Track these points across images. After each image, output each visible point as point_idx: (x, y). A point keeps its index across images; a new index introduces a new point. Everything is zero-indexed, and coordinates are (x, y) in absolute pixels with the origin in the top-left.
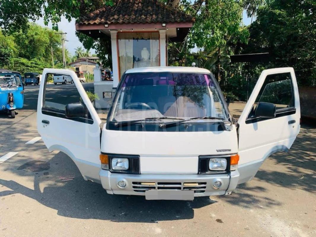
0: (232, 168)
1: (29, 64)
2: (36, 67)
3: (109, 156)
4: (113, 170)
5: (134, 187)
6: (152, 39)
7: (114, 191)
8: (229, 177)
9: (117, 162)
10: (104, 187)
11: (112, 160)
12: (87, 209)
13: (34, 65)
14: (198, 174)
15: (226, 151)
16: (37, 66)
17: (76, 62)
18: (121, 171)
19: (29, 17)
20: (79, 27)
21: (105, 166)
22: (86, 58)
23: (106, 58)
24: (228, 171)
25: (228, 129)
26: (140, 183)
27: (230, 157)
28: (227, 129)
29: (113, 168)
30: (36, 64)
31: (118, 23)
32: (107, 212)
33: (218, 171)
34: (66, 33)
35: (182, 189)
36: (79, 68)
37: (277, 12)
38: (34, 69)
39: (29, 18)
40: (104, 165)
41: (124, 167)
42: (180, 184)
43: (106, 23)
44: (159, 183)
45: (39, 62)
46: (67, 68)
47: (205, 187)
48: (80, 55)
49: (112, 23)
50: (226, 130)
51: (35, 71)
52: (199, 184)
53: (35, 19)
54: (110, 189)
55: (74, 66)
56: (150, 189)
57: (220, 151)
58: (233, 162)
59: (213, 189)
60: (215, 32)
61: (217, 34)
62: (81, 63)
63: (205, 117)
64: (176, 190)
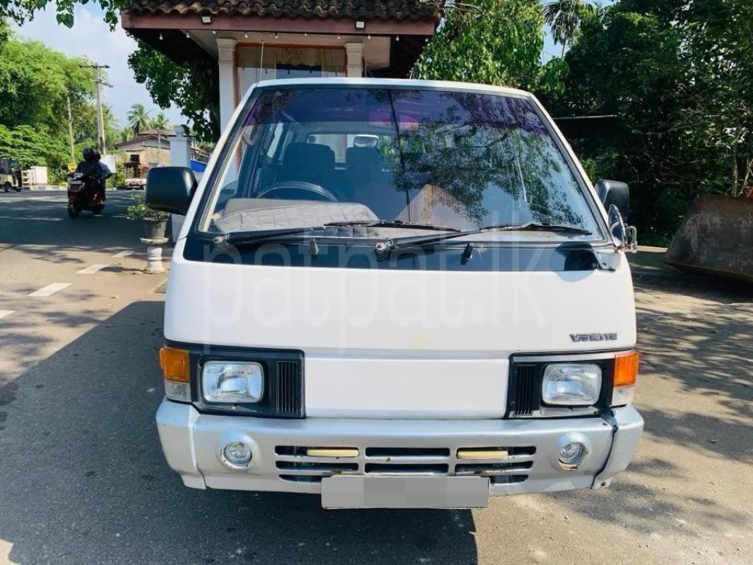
0: (617, 398)
1: (9, 140)
2: (26, 147)
3: (191, 355)
4: (205, 401)
5: (280, 464)
6: (326, 70)
7: (206, 478)
8: (610, 428)
9: (223, 375)
10: (174, 463)
11: (203, 368)
12: (118, 535)
13: (21, 141)
14: (506, 417)
15: (601, 338)
16: (29, 144)
17: (132, 142)
18: (234, 408)
19: (6, 12)
20: (131, 19)
21: (179, 387)
22: (156, 132)
23: (206, 121)
24: (604, 408)
25: (605, 264)
26: (302, 451)
27: (612, 361)
28: (604, 267)
29: (208, 398)
30: (25, 139)
31: (239, 14)
32: (185, 546)
33: (571, 407)
34: (107, 67)
35: (452, 469)
36: (138, 156)
37: (636, 18)
38: (19, 152)
39: (5, 15)
40: (176, 386)
41: (247, 392)
42: (445, 452)
43: (206, 13)
44: (370, 452)
45: (35, 136)
46: (107, 153)
47: (528, 464)
48: (141, 125)
49: (221, 14)
50: (600, 268)
51: (23, 157)
52: (510, 454)
53: (23, 19)
54: (195, 470)
55: (127, 151)
56: (339, 473)
57: (583, 338)
58: (620, 377)
59: (558, 470)
60: (484, 64)
61: (487, 68)
62: (144, 143)
63: (528, 224)
64: (431, 474)
